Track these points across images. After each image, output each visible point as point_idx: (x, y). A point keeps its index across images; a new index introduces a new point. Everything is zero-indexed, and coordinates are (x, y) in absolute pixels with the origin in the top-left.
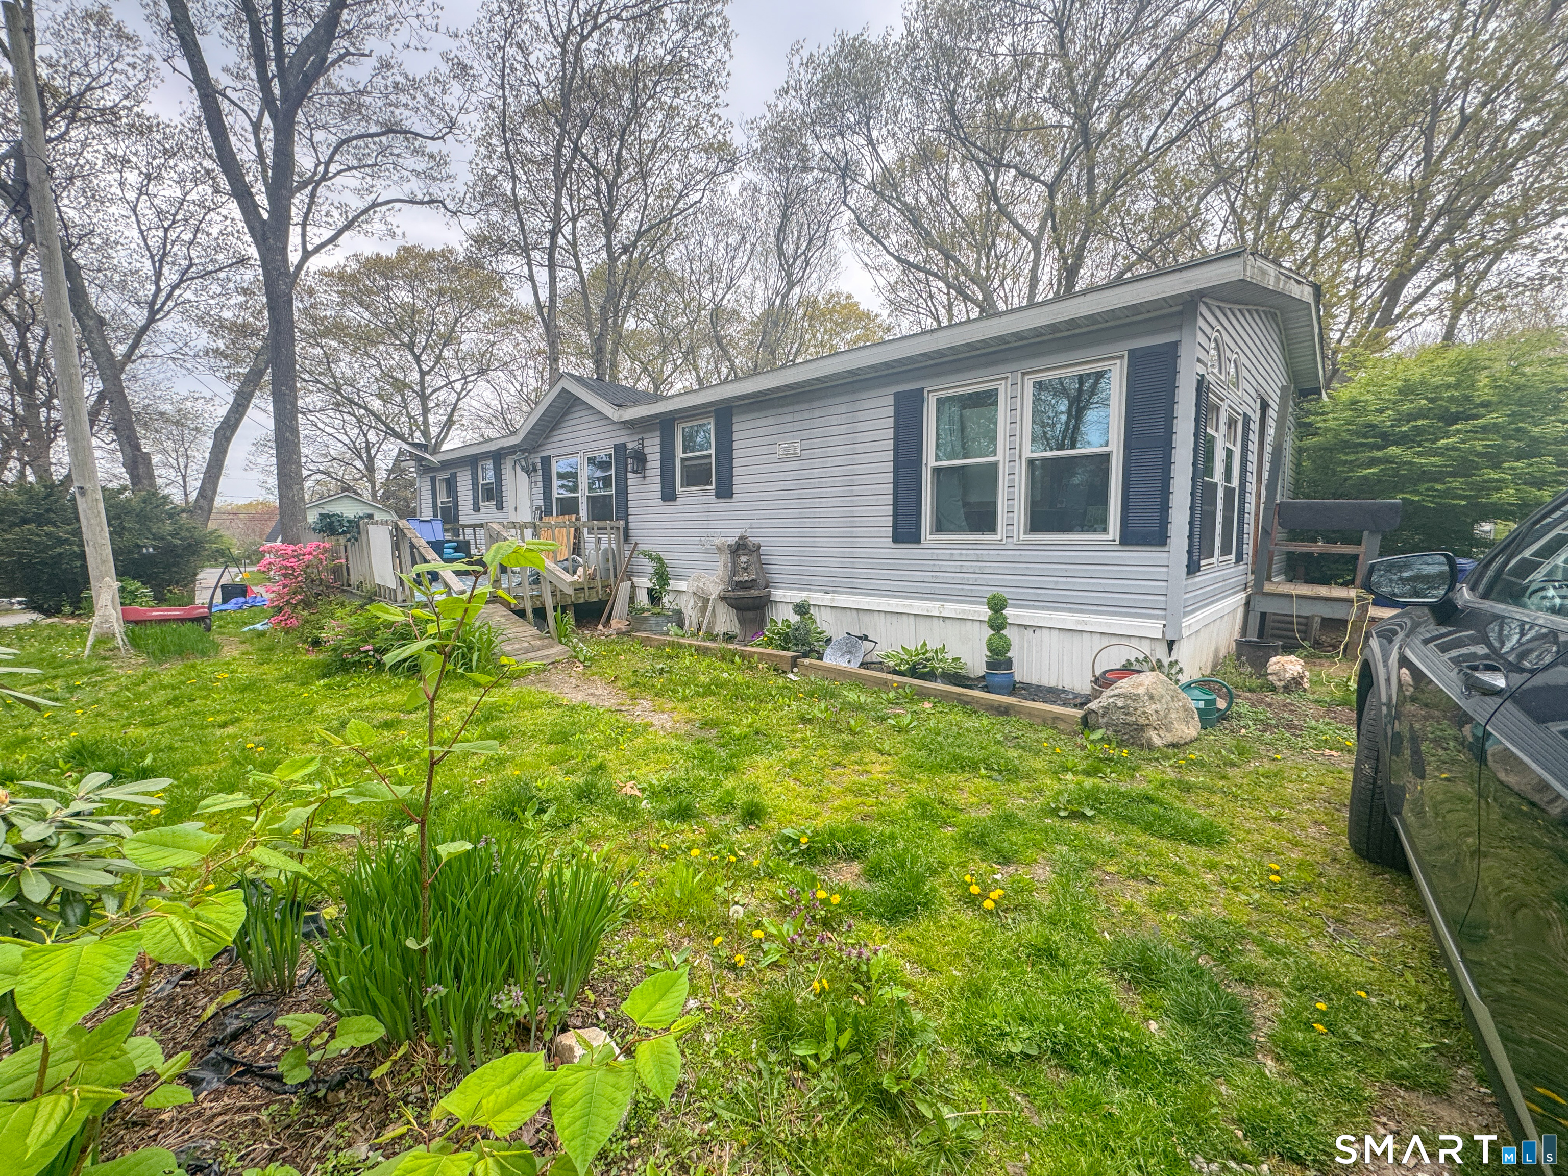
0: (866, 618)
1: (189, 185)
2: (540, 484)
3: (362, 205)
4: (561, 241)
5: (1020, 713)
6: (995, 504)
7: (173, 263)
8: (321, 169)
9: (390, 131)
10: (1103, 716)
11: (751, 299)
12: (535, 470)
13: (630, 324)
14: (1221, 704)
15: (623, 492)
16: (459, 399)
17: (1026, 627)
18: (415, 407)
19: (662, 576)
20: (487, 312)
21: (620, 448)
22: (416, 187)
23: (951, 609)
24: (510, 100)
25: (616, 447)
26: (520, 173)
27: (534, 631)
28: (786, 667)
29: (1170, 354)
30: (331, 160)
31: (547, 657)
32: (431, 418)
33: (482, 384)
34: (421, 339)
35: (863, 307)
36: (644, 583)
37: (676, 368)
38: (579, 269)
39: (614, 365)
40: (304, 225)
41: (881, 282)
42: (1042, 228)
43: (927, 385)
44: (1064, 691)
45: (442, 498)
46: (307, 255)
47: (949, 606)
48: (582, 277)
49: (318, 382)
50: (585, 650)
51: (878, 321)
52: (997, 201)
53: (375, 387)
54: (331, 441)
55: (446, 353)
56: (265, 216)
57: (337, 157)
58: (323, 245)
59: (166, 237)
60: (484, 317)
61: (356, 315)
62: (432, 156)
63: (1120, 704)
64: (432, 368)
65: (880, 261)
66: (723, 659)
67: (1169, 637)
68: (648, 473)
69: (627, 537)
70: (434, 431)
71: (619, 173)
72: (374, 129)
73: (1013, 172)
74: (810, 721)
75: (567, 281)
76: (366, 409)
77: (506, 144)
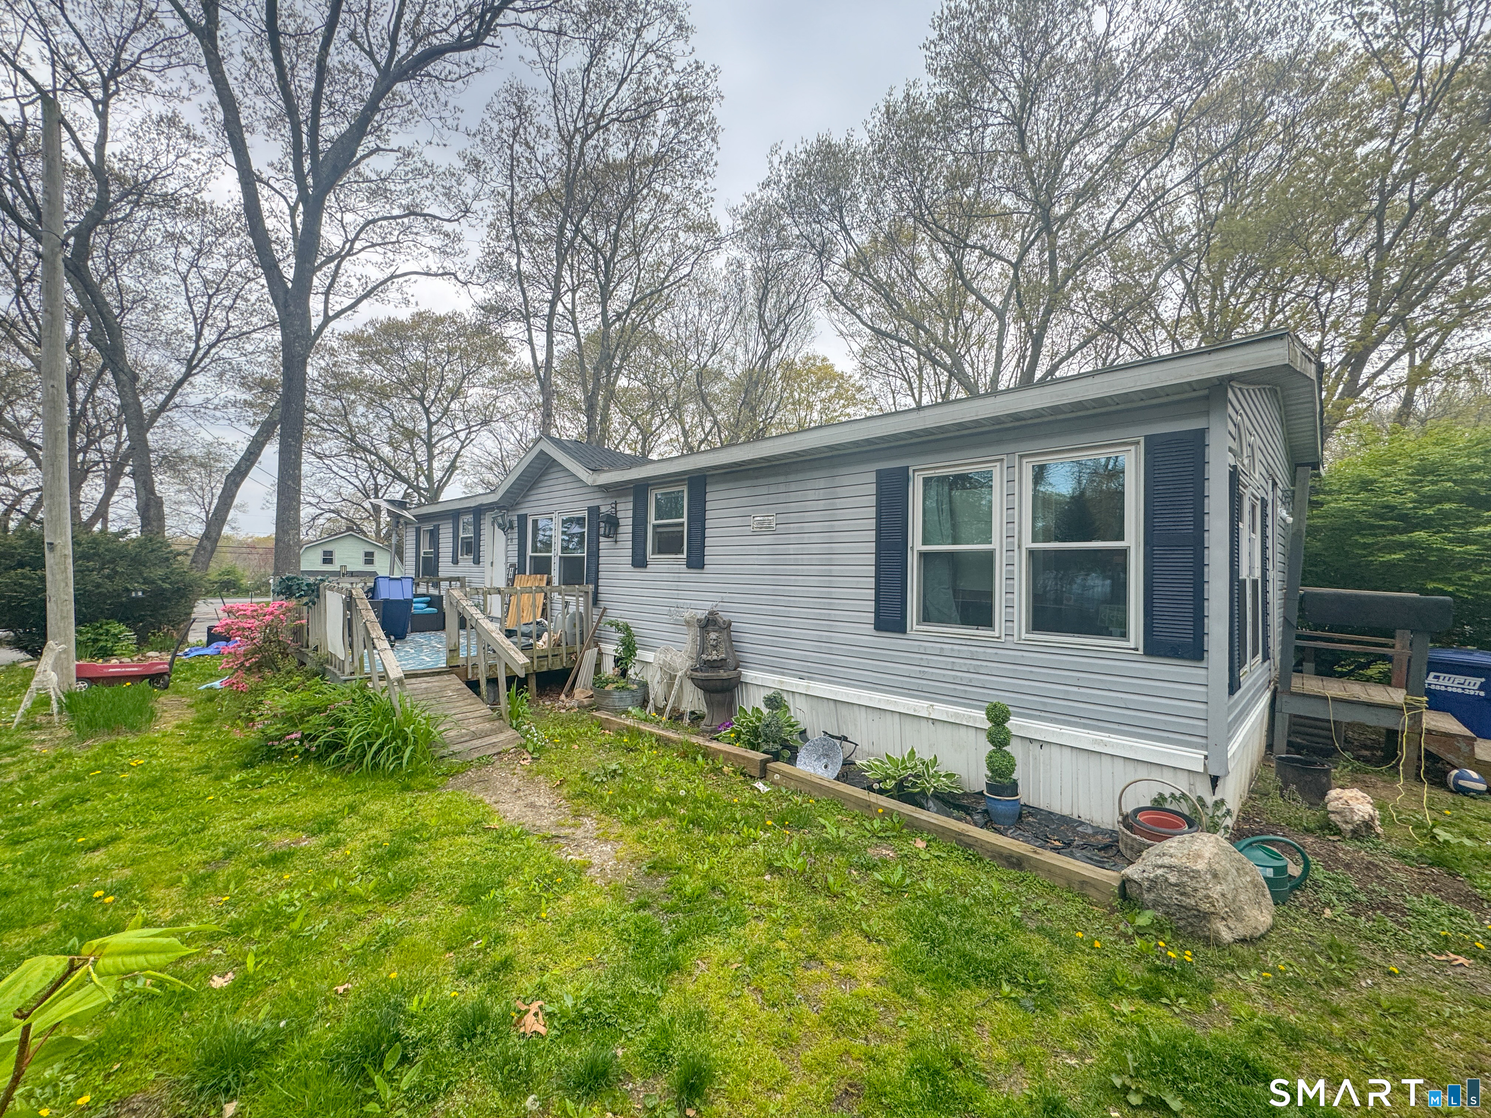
0: (844, 711)
1: (235, 259)
2: (516, 541)
3: (382, 277)
4: (560, 308)
5: (1036, 868)
6: (990, 595)
7: (212, 326)
8: (348, 246)
9: (412, 213)
10: (1149, 890)
11: (733, 361)
12: (512, 527)
13: (623, 382)
14: (1295, 870)
15: (594, 554)
16: (462, 448)
17: (1031, 740)
18: (421, 454)
19: (629, 647)
20: (492, 369)
21: (594, 511)
22: (433, 262)
23: (942, 710)
24: (518, 189)
25: (590, 509)
26: (524, 251)
27: (484, 709)
28: (756, 772)
29: (1198, 441)
30: (356, 238)
31: (494, 745)
32: (435, 464)
33: (484, 433)
34: (431, 394)
35: (838, 369)
36: (611, 649)
37: (664, 421)
38: (577, 334)
39: (605, 418)
40: (327, 294)
41: (856, 348)
42: (1006, 301)
43: (912, 463)
44: (1082, 823)
45: (425, 549)
46: (327, 319)
47: (938, 706)
48: (579, 341)
49: (335, 430)
50: (538, 735)
51: (852, 381)
52: (962, 277)
53: (386, 435)
54: (344, 483)
55: (452, 406)
56: (290, 285)
57: (362, 236)
58: (343, 311)
59: (209, 302)
60: (488, 373)
61: (373, 371)
62: (447, 235)
63: (1173, 880)
64: (440, 419)
65: (853, 328)
66: (684, 756)
67: (1213, 773)
68: (620, 537)
69: (596, 601)
70: (437, 475)
71: (614, 251)
72: (396, 212)
73: (977, 252)
74: (779, 871)
75: (565, 344)
76: (376, 455)
77: (513, 226)
